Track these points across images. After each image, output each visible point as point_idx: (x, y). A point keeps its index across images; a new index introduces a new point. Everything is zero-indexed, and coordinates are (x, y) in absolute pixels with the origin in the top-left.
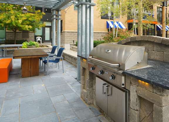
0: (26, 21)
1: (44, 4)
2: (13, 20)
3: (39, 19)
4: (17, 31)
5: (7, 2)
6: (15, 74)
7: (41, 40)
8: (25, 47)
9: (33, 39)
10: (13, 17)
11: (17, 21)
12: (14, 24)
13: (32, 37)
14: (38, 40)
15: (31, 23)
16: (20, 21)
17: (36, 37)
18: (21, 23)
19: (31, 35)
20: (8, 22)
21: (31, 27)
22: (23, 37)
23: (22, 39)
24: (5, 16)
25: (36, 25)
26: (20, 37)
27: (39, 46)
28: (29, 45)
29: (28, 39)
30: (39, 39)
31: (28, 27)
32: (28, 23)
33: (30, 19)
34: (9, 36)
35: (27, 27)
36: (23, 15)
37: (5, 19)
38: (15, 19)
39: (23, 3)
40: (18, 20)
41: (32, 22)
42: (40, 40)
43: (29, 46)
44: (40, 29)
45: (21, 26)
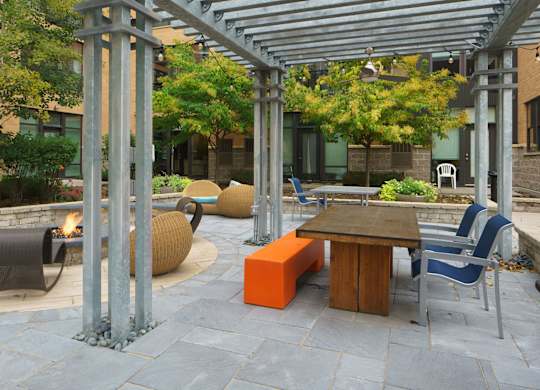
0: (398, 112)
1: (439, 38)
2: (356, 111)
3: (444, 101)
4: (372, 146)
5: (324, 58)
6: (319, 287)
7: (454, 176)
8: (389, 196)
9: (427, 170)
10: (354, 104)
11: (366, 115)
12: (359, 123)
13: (421, 162)
14: (444, 175)
15: (415, 118)
16: (375, 114)
17: (435, 163)
18: (377, 119)
19: (420, 157)
20: (343, 118)
21: (409, 130)
22: (395, 164)
23: (391, 171)
24: (337, 104)
25: (432, 121)
26: (384, 164)
27: (436, 197)
28: (402, 193)
29: (411, 171)
30: (446, 171)
31: (402, 130)
32: (403, 116)
33: (409, 104)
34: (357, 160)
35: (395, 132)
36: (385, 93)
37: (336, 112)
38: (360, 107)
39: (363, 51)
40: (370, 109)
41: (418, 114)
42: (449, 175)
43: (402, 195)
44: (446, 137)
45: (378, 128)
